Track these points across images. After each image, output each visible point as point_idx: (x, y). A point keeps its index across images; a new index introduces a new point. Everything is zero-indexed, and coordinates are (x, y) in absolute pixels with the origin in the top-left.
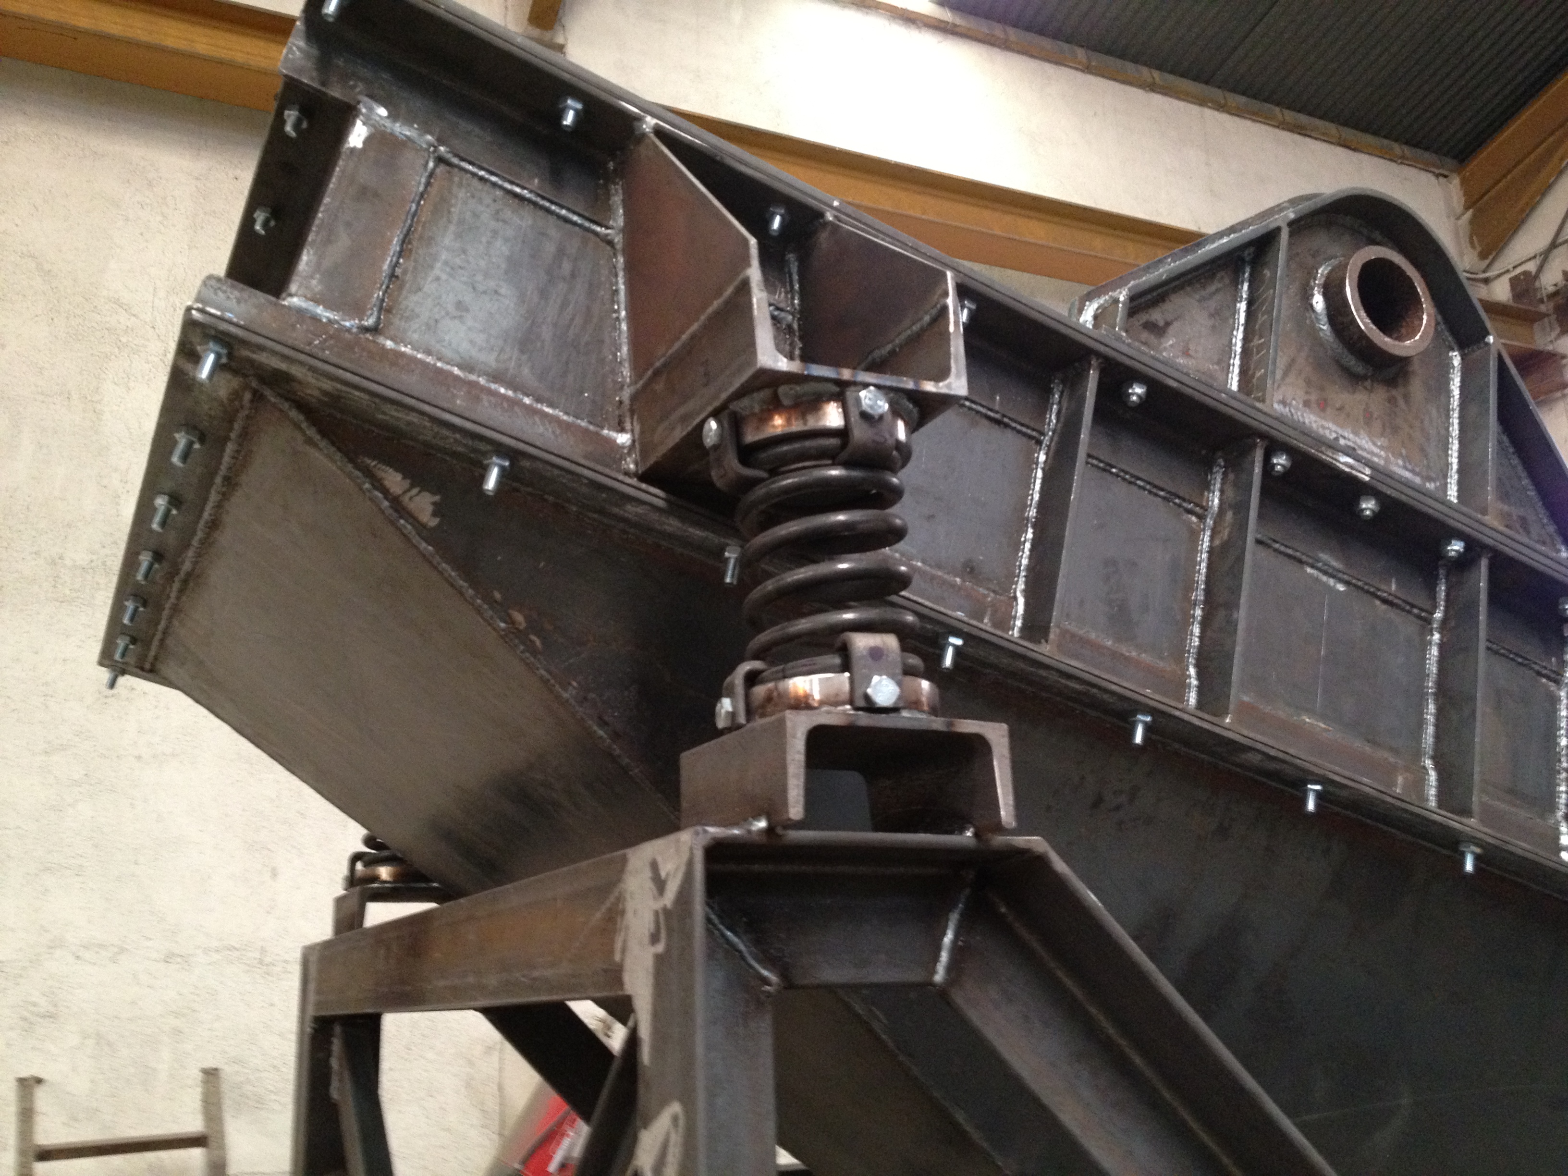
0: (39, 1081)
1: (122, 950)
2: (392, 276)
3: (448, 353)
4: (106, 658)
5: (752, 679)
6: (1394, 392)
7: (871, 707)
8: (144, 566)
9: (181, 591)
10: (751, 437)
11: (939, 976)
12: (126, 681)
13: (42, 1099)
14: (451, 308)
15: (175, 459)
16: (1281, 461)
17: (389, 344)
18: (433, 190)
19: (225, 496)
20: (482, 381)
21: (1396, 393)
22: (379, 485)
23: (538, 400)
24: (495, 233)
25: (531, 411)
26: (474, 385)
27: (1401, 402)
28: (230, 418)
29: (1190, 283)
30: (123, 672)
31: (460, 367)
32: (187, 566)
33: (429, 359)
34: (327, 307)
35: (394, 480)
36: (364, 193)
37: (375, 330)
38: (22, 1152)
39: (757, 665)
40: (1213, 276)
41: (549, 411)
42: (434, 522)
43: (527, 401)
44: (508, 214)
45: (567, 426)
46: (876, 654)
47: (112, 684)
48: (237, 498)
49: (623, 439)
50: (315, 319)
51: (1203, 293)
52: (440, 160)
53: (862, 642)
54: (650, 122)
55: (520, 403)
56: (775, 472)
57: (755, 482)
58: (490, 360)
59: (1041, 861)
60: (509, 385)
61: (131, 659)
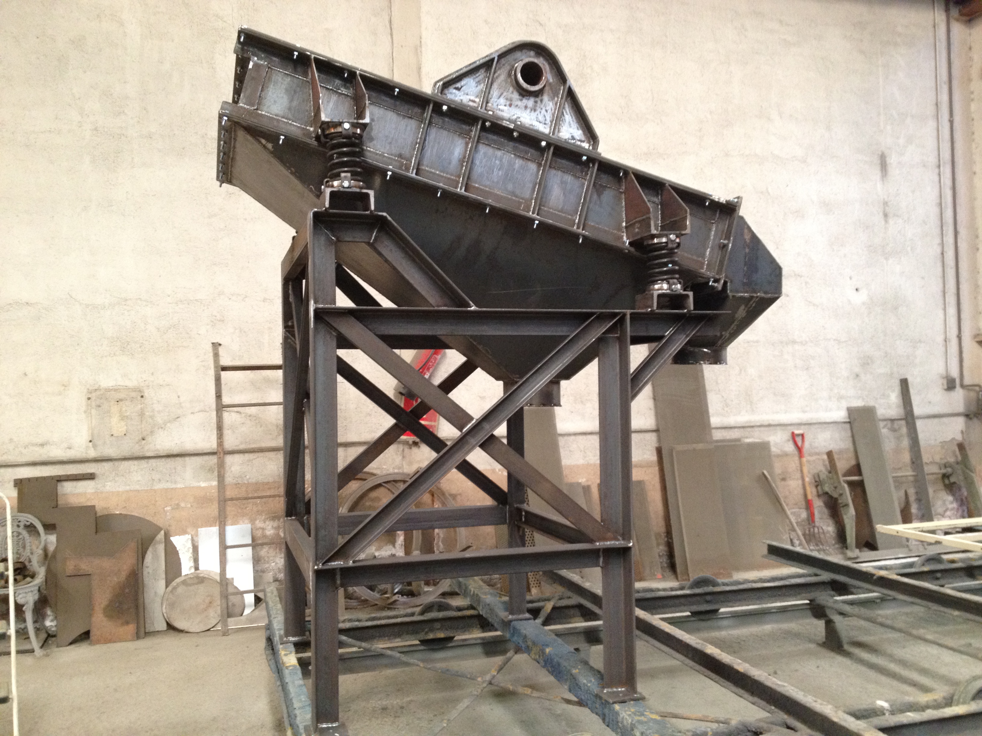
0: (220, 345)
1: (246, 297)
2: (260, 97)
3: (273, 113)
4: (218, 179)
5: (327, 182)
6: (537, 99)
7: (344, 187)
8: (221, 156)
9: (232, 161)
10: (327, 132)
11: (371, 241)
12: (224, 185)
13: (221, 350)
14: (273, 102)
15: (222, 136)
16: (488, 124)
17: (260, 112)
18: (268, 75)
19: (235, 142)
20: (280, 118)
21: (538, 100)
22: (260, 142)
23: (293, 121)
24: (282, 83)
25: (291, 124)
26: (278, 120)
27: (539, 102)
28: (231, 128)
29: (471, 74)
30: (223, 183)
31: (275, 115)
32: (231, 156)
33: (269, 115)
34: (247, 105)
35: (263, 141)
36: (253, 78)
37: (257, 109)
38: (216, 367)
39: (328, 179)
40: (479, 70)
41: (295, 124)
42: (273, 150)
43: (290, 122)
44: (285, 78)
45: (298, 127)
46: (345, 177)
47: (221, 186)
48: (237, 142)
49: (312, 129)
50: (245, 108)
51: (475, 76)
52: (269, 68)
53: (343, 175)
54: (313, 56)
55: (288, 123)
56: (332, 139)
57: (328, 142)
58: (281, 113)
59: (386, 217)
60: (286, 119)
61: (224, 179)
